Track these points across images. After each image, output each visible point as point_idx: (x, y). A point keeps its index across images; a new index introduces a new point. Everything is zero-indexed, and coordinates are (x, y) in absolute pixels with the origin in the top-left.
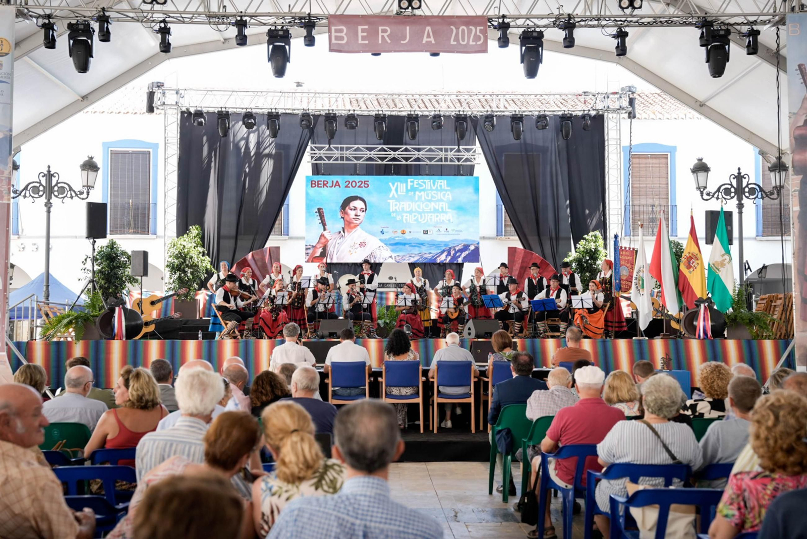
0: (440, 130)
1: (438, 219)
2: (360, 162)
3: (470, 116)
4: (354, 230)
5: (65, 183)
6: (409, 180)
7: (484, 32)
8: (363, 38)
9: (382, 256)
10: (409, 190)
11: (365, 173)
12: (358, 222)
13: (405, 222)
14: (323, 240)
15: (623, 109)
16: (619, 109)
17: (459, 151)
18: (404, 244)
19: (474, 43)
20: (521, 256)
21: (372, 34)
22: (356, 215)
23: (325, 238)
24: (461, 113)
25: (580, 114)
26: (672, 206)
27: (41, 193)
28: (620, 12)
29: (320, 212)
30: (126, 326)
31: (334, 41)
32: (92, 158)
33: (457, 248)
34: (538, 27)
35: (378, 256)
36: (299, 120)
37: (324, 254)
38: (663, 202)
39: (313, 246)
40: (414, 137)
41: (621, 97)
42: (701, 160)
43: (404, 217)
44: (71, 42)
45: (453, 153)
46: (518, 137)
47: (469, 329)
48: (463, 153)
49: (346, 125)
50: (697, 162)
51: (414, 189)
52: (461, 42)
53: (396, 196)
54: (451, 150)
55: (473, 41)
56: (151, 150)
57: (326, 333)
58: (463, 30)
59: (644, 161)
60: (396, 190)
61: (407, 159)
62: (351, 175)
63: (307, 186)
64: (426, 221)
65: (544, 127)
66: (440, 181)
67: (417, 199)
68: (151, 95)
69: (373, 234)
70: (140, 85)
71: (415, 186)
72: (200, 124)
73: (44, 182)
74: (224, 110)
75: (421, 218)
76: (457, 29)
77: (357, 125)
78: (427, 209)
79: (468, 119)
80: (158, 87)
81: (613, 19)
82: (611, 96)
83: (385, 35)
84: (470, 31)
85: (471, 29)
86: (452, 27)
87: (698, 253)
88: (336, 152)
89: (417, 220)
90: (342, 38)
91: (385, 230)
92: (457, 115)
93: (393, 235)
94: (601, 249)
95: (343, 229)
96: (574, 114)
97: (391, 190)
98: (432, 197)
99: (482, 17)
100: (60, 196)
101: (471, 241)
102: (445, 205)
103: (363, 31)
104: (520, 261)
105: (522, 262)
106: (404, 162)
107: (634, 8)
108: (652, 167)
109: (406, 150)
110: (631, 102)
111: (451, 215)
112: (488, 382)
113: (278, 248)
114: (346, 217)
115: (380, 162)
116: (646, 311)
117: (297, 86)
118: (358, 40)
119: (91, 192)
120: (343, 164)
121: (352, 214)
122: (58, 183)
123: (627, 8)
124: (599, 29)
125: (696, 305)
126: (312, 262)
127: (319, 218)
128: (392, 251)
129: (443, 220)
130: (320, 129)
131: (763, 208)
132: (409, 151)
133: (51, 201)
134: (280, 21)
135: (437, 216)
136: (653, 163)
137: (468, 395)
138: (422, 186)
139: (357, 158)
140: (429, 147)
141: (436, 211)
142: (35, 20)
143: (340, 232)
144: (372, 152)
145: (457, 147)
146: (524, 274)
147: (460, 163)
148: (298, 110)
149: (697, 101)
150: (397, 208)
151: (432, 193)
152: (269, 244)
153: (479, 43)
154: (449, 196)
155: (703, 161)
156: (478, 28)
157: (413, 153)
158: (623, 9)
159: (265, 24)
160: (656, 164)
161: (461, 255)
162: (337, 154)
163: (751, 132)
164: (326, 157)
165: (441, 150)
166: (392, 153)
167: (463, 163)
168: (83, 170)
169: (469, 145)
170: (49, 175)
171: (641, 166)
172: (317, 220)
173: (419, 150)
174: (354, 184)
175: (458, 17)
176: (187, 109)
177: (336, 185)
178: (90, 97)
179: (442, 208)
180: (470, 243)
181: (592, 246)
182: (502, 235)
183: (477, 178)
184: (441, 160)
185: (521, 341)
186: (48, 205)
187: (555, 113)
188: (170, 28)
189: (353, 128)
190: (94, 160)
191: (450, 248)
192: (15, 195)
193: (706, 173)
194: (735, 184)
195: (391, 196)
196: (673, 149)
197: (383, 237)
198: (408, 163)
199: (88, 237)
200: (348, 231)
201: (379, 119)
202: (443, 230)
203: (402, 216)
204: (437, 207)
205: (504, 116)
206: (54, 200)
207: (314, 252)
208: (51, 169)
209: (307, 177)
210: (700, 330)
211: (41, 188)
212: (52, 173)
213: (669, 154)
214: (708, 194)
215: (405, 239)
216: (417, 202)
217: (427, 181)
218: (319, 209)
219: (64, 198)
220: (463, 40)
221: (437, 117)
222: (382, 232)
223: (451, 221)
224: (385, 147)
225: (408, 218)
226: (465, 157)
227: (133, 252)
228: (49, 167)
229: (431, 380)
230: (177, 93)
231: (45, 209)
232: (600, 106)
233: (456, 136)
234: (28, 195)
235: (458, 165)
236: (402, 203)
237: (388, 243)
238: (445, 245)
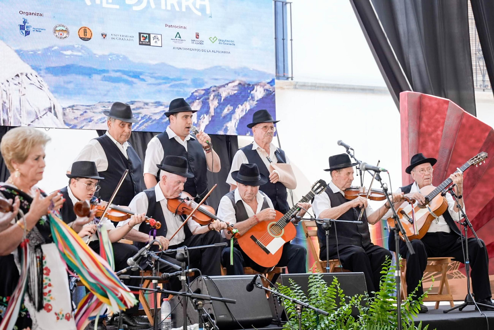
9: (26, 107)
18: (89, 72)
33: (224, 93)
35: (16, 104)
64: (144, 5)
91: (33, 22)
93: (56, 43)
128: (56, 90)
129: (188, 8)
161: (233, 112)
180: (254, 80)
191: (207, 92)
197: (28, 44)
202: (188, 35)
215: (91, 56)
222: (24, 28)
223: (208, 12)
237: (44, 65)
238: (196, 82)
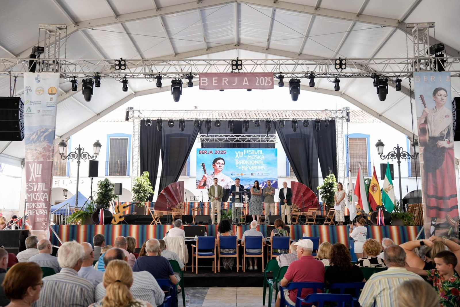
0: (259, 127)
1: (258, 168)
2: (222, 142)
3: (273, 121)
4: (219, 174)
5: (86, 152)
6: (245, 150)
7: (272, 80)
8: (215, 83)
10: (245, 155)
11: (224, 147)
12: (221, 170)
13: (242, 169)
14: (204, 178)
15: (344, 117)
16: (342, 117)
17: (268, 136)
19: (267, 85)
20: (297, 185)
21: (220, 81)
22: (220, 167)
23: (205, 177)
24: (269, 119)
25: (324, 119)
26: (369, 162)
27: (76, 157)
28: (336, 71)
29: (203, 165)
30: (105, 218)
31: (201, 84)
32: (98, 141)
34: (298, 77)
35: (230, 185)
36: (193, 123)
37: (205, 185)
38: (364, 161)
39: (200, 181)
40: (246, 130)
41: (343, 112)
42: (380, 140)
43: (242, 168)
44: (84, 88)
45: (265, 137)
46: (295, 130)
47: (267, 220)
48: (270, 138)
49: (215, 125)
50: (378, 141)
51: (247, 154)
52: (261, 84)
53: (238, 158)
54: (264, 136)
55: (267, 84)
56: (128, 138)
57: (198, 222)
58: (262, 79)
59: (355, 141)
60: (239, 155)
61: (243, 141)
62: (218, 148)
63: (197, 153)
64: (252, 169)
65: (307, 126)
66: (259, 151)
67: (248, 159)
68: (128, 113)
69: (228, 176)
70: (123, 109)
71: (247, 153)
72: (149, 125)
73: (77, 152)
74: (160, 119)
75: (250, 168)
76: (259, 78)
77: (220, 125)
78: (253, 164)
79: (272, 122)
80: (131, 109)
81: (333, 74)
82: (338, 111)
83: (226, 81)
84: (265, 79)
85: (266, 79)
86: (257, 78)
87: (377, 184)
88: (211, 137)
89: (248, 169)
90: (205, 83)
91: (233, 173)
92: (267, 120)
94: (335, 182)
95: (214, 173)
96: (321, 119)
97: (236, 155)
98: (255, 158)
99: (271, 73)
100: (84, 158)
101: (273, 178)
102: (262, 162)
103: (215, 80)
104: (297, 188)
105: (298, 188)
106: (242, 142)
107: (342, 69)
108: (359, 144)
109: (243, 136)
110: (348, 114)
111: (264, 167)
112: (270, 247)
113: (183, 182)
114: (215, 167)
115: (231, 142)
116: (353, 212)
117: (195, 108)
118: (213, 84)
119: (98, 156)
120: (214, 143)
121: (218, 166)
122: (83, 152)
123: (339, 69)
124: (327, 79)
125: (377, 209)
126: (199, 188)
127: (202, 168)
129: (260, 169)
130: (203, 127)
131: (411, 164)
132: (245, 137)
133: (80, 160)
134: (177, 76)
135: (258, 167)
136: (359, 143)
137: (260, 253)
138: (251, 153)
139: (220, 140)
140: (254, 135)
141: (257, 164)
142: (68, 79)
143: (212, 174)
144: (227, 137)
145: (267, 135)
146: (298, 194)
147: (268, 142)
148: (194, 118)
149: (378, 114)
150: (239, 163)
151: (255, 156)
152: (180, 180)
153: (269, 85)
154: (263, 158)
155: (381, 141)
156: (269, 78)
157: (246, 138)
158: (337, 69)
159: (170, 78)
160: (360, 143)
162: (211, 138)
163: (404, 128)
164: (206, 140)
165: (259, 136)
166: (237, 137)
167: (270, 142)
168: (94, 146)
169: (272, 134)
170: (80, 149)
171: (354, 144)
172: (202, 169)
173: (249, 136)
174: (219, 152)
175: (259, 73)
176: (143, 119)
177: (210, 153)
178: (100, 114)
179: (260, 163)
181: (330, 181)
182: (289, 176)
183: (276, 149)
184: (259, 141)
185: (292, 226)
186: (79, 163)
187: (312, 119)
188: (127, 80)
189: (218, 126)
190: (99, 142)
191: (264, 182)
192: (64, 158)
193: (382, 147)
194: (396, 152)
195: (236, 157)
196: (368, 136)
197: (232, 177)
198: (244, 142)
199: (89, 176)
200: (216, 174)
201: (230, 122)
202: (260, 173)
203: (241, 167)
204: (257, 163)
205: (289, 120)
206: (81, 160)
207: (200, 184)
208: (80, 146)
209: (197, 149)
210: (379, 221)
211: (76, 155)
212: (81, 148)
213: (367, 138)
214: (384, 157)
215: (243, 178)
216: (248, 160)
217: (253, 151)
218: (203, 164)
219: (85, 159)
220: (262, 83)
221: (257, 121)
222: (232, 174)
223: (264, 169)
224: (233, 135)
225: (244, 168)
226: (270, 140)
227: (115, 183)
228: (80, 145)
229: (242, 245)
230: (139, 112)
231: (77, 164)
232: (333, 116)
233: (266, 130)
234: (70, 158)
235: (267, 143)
236: (241, 161)
238: (262, 181)
